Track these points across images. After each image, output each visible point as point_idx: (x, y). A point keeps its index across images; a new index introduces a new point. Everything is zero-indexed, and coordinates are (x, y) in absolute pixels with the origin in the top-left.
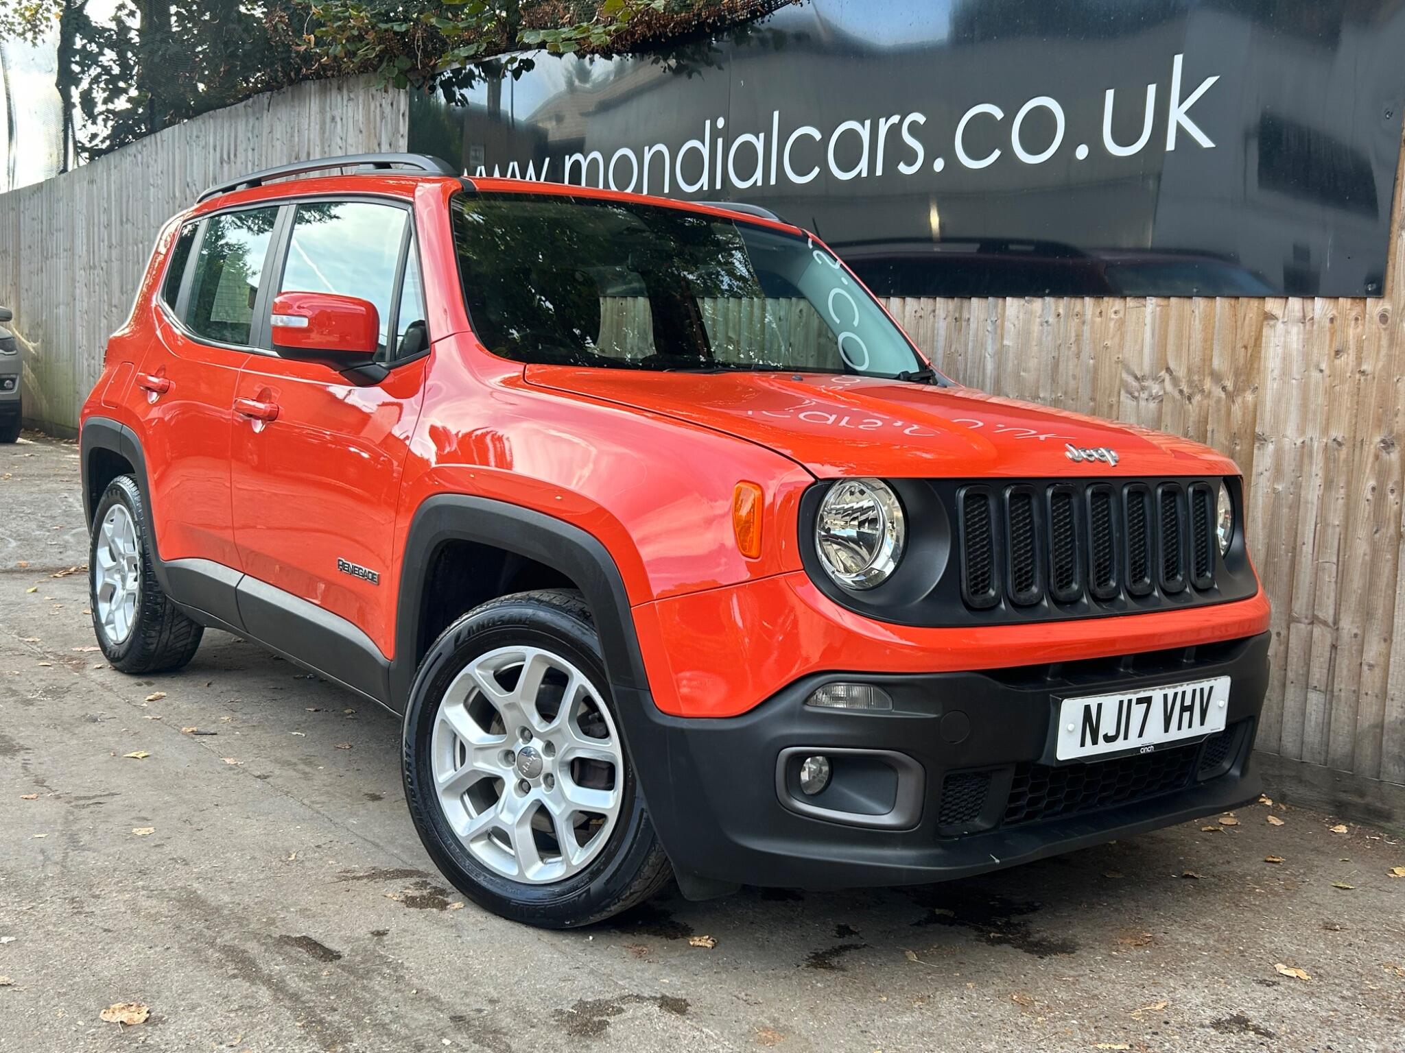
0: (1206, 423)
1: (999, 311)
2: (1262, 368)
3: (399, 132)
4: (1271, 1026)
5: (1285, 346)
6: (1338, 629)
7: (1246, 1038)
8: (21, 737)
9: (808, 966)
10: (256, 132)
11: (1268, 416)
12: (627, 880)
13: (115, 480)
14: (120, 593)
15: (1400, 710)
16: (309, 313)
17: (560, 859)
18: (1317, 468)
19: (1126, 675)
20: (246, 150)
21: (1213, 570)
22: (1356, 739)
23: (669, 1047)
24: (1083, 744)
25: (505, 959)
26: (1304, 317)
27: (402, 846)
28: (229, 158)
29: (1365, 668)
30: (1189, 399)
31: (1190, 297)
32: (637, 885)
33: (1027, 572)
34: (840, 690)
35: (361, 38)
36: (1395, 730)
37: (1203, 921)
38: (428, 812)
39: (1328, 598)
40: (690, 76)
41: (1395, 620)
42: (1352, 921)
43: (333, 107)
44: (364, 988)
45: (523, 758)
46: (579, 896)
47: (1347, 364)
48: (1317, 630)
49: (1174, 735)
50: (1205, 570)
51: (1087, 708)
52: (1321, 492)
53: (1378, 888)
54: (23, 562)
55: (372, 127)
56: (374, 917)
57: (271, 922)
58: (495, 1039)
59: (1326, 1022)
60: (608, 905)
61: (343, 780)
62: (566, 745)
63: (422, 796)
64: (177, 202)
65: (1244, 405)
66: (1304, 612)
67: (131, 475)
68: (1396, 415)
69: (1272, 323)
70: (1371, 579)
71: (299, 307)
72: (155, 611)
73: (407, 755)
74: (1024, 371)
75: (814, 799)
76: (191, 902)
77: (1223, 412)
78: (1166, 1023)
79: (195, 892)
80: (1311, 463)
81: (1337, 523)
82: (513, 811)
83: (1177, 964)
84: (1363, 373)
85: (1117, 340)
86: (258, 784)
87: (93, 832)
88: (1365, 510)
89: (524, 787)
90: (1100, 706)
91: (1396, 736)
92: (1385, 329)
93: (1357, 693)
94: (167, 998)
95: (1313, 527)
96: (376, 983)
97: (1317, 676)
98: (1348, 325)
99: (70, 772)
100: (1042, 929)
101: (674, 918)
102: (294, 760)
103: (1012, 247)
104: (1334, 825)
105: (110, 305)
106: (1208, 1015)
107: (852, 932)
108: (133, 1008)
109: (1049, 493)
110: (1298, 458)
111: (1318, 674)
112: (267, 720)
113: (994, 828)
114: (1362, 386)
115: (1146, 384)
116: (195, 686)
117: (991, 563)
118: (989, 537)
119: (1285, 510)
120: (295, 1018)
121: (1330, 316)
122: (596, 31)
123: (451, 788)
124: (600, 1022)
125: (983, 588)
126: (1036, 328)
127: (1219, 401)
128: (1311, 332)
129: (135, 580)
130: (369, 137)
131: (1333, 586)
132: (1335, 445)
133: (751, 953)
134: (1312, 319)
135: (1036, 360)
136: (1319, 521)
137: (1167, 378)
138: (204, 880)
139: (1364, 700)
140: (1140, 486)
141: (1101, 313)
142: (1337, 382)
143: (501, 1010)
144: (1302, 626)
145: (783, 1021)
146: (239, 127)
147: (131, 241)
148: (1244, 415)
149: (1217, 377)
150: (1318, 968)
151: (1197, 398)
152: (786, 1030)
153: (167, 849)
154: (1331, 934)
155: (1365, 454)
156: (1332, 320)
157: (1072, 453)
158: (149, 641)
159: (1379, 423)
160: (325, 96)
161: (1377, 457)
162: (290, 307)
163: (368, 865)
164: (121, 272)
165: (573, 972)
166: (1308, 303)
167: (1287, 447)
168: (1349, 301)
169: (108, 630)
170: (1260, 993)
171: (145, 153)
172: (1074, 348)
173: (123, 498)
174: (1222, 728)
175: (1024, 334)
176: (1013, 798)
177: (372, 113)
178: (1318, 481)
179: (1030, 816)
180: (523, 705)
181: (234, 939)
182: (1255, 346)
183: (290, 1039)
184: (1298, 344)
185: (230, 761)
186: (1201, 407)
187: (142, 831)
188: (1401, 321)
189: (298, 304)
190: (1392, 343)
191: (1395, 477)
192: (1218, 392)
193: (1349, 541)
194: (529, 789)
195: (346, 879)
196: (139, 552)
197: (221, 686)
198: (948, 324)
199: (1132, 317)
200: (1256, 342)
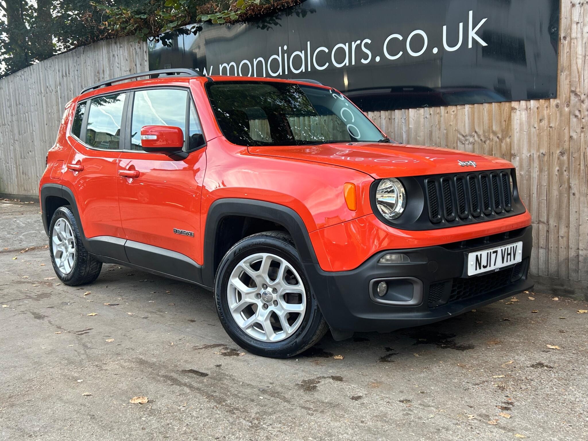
0: (492, 151)
1: (407, 114)
2: (512, 128)
3: (144, 59)
4: (552, 365)
5: (520, 120)
6: (549, 224)
7: (544, 369)
8: (42, 312)
9: (380, 362)
10: (78, 63)
11: (516, 147)
12: (311, 336)
13: (59, 208)
14: (65, 254)
15: (574, 252)
16: (157, 133)
17: (283, 331)
18: (536, 164)
19: (487, 244)
20: (74, 71)
21: (511, 204)
22: (559, 265)
23: (342, 392)
24: (476, 269)
25: (269, 369)
26: (527, 108)
27: (211, 336)
28: (66, 74)
29: (560, 238)
30: (485, 142)
31: (482, 104)
32: (314, 338)
33: (450, 208)
34: (388, 257)
35: (127, 22)
36: (573, 260)
37: (517, 334)
38: (228, 320)
39: (544, 213)
40: (268, 30)
41: (570, 219)
42: (569, 329)
43: (113, 51)
44: (222, 384)
45: (264, 296)
46: (292, 344)
47: (545, 124)
48: (541, 226)
49: (506, 264)
50: (508, 204)
51: (477, 256)
52: (538, 174)
53: (575, 317)
54: (6, 248)
55: (132, 57)
56: (214, 361)
57: (176, 366)
58: (278, 395)
59: (570, 362)
60: (304, 347)
61: (177, 316)
62: (282, 288)
63: (225, 314)
64: (43, 95)
65: (506, 144)
66: (535, 219)
67: (67, 206)
68: (565, 142)
69: (515, 111)
70: (560, 204)
71: (151, 132)
72: (83, 259)
73: (218, 299)
74: (419, 137)
75: (384, 297)
76: (142, 362)
77: (498, 146)
78: (515, 367)
79: (142, 359)
80: (534, 163)
81: (545, 184)
82: (262, 316)
83: (512, 349)
84: (551, 127)
85: (455, 122)
86: (145, 320)
87: (91, 342)
88: (555, 179)
89: (265, 306)
90: (481, 255)
91: (574, 262)
92: (558, 110)
93: (558, 248)
94: (151, 394)
95: (536, 187)
96: (225, 381)
97: (542, 243)
98: (544, 110)
99: (69, 323)
100: (460, 342)
101: (324, 351)
102: (154, 311)
103: (404, 89)
104: (553, 298)
105: (14, 140)
106: (528, 363)
107: (391, 350)
108: (141, 398)
109: (455, 179)
110: (528, 161)
111: (542, 242)
112: (137, 298)
113: (447, 302)
114: (551, 132)
115: (467, 138)
116: (101, 288)
117: (438, 206)
118: (436, 196)
119: (525, 182)
120: (202, 396)
121: (537, 106)
122: (232, 14)
123: (236, 310)
124: (313, 386)
125: (436, 215)
126: (422, 120)
127: (496, 142)
128: (530, 113)
129: (73, 247)
130: (131, 62)
131: (546, 208)
132: (542, 155)
133: (357, 359)
134: (530, 108)
135: (423, 132)
136: (538, 184)
137: (476, 135)
138: (143, 354)
139: (560, 250)
140: (484, 174)
141: (447, 112)
142: (541, 131)
143: (276, 386)
144: (535, 225)
145: (378, 380)
146: (70, 62)
147: (22, 112)
148: (506, 147)
149: (494, 133)
150: (562, 345)
151: (488, 142)
152: (381, 383)
153: (123, 345)
154: (563, 334)
155: (554, 158)
156: (538, 108)
157: (461, 163)
158: (82, 271)
159: (558, 146)
160: (109, 46)
161: (559, 159)
162: (148, 132)
163: (202, 344)
164: (18, 126)
165: (296, 371)
166: (528, 103)
167: (524, 158)
168: (544, 100)
169: (61, 269)
170: (544, 355)
171: (25, 75)
172: (438, 126)
173: (64, 215)
174: (521, 261)
175: (417, 123)
176: (453, 291)
177: (131, 53)
178: (537, 169)
179: (458, 298)
180: (263, 275)
181: (166, 373)
182: (509, 120)
183: (204, 402)
184: (525, 118)
185: (129, 313)
186: (490, 145)
187: (110, 341)
188: (564, 107)
189: (150, 130)
190: (561, 115)
191: (566, 165)
192: (496, 139)
193: (550, 191)
194: (268, 307)
195: (196, 349)
196: (74, 236)
197: (112, 287)
198: (386, 121)
199: (460, 113)
200: (509, 118)
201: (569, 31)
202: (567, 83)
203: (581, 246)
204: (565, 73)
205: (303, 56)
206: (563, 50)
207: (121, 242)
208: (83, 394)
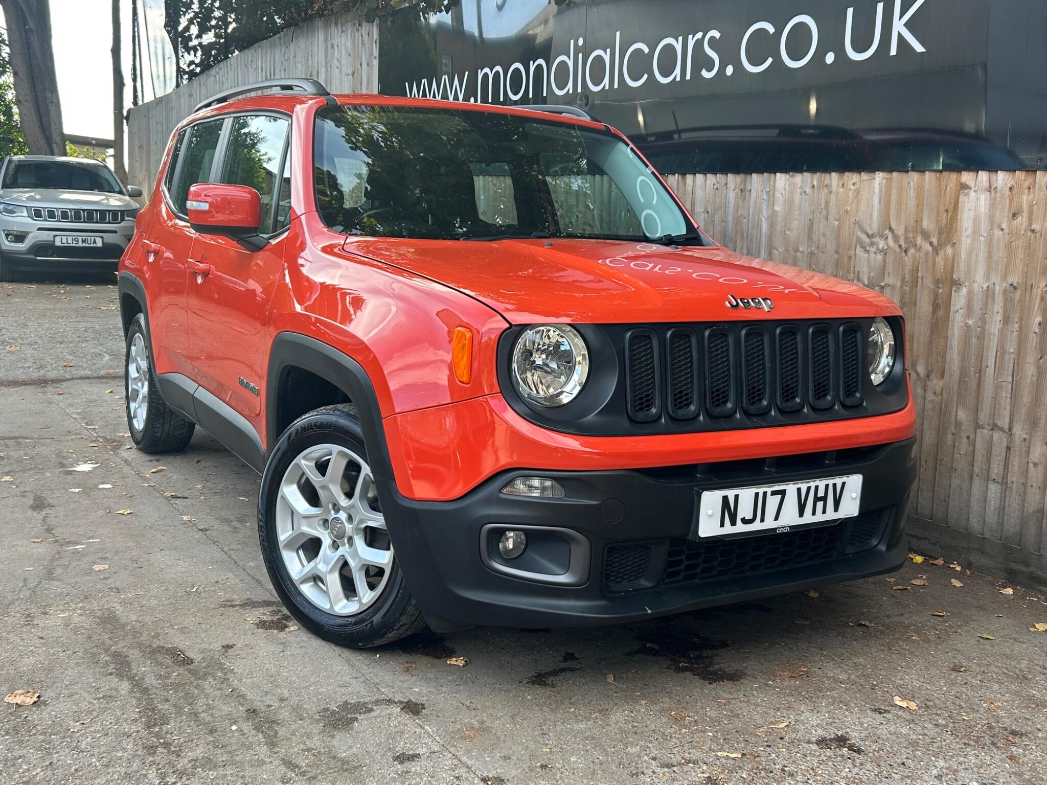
0: (918, 270)
1: (772, 183)
2: (959, 227)
3: (373, 55)
4: (864, 745)
5: (976, 210)
6: (1011, 434)
8: (52, 498)
10: (286, 58)
11: (963, 266)
12: (396, 617)
13: (136, 316)
14: (140, 396)
16: (211, 200)
17: (356, 598)
18: (998, 306)
19: (770, 473)
20: (280, 71)
22: (1024, 521)
23: (393, 739)
24: (722, 526)
25: (307, 668)
26: (990, 186)
28: (271, 76)
29: (1031, 466)
30: (906, 252)
31: (907, 172)
32: (404, 620)
33: (686, 394)
34: (536, 482)
37: (856, 660)
38: (274, 562)
39: (1005, 409)
42: (978, 665)
43: (332, 37)
45: (334, 525)
46: (366, 625)
47: (1022, 224)
48: (996, 435)
49: (808, 518)
50: (856, 391)
52: (1001, 326)
53: (1015, 639)
54: (111, 371)
55: (356, 50)
57: (157, 636)
58: (269, 727)
59: (913, 743)
60: (385, 633)
62: (360, 517)
65: (946, 258)
66: (987, 420)
69: (966, 191)
70: (1036, 396)
74: (789, 230)
75: (511, 562)
76: (107, 619)
77: (930, 263)
78: (781, 738)
80: (993, 303)
81: (1012, 350)
82: (326, 562)
83: (815, 694)
84: (1033, 231)
85: (854, 206)
86: (198, 535)
87: (67, 567)
88: (1033, 340)
89: (335, 546)
90: (737, 496)
93: (1024, 485)
94: (57, 687)
95: (994, 354)
96: (207, 683)
97: (996, 471)
98: (1023, 193)
101: (447, 643)
102: (232, 518)
103: (803, 131)
104: (1004, 587)
106: (818, 734)
107: (574, 659)
108: (29, 694)
109: (707, 333)
110: (984, 299)
112: (227, 488)
114: (1032, 241)
115: (874, 240)
116: (188, 462)
117: (654, 387)
118: (653, 367)
119: (974, 340)
120: (137, 706)
121: (1009, 185)
123: (289, 545)
124: (351, 718)
127: (927, 254)
128: (995, 199)
129: (147, 387)
130: (354, 59)
131: (1009, 400)
132: (1012, 289)
133: (490, 671)
134: (996, 188)
135: (797, 222)
136: (999, 348)
137: (890, 235)
138: (126, 603)
139: (1029, 489)
140: (791, 327)
141: (843, 185)
142: (1014, 238)
143: (284, 707)
144: (985, 431)
145: (487, 724)
146: (276, 54)
148: (945, 264)
149: (926, 235)
150: (930, 701)
151: (912, 251)
152: (486, 730)
153: (111, 580)
154: (955, 674)
155: (1034, 296)
156: (1011, 189)
157: (730, 302)
158: (156, 430)
159: (1044, 272)
160: (328, 29)
161: (1043, 299)
162: (200, 195)
163: (246, 597)
165: (352, 680)
166: (993, 175)
167: (976, 291)
168: (1024, 173)
169: (135, 422)
170: (873, 719)
171: (221, 74)
172: (824, 212)
173: (140, 329)
174: (856, 514)
175: (790, 202)
176: (671, 564)
177: (356, 42)
178: (999, 317)
179: (686, 578)
180: (332, 486)
181: (124, 647)
182: (954, 209)
183: (127, 720)
184: (985, 208)
185: (186, 518)
186: (914, 258)
187: (99, 568)
192: (926, 246)
193: (1021, 366)
194: (338, 547)
195: (225, 606)
196: (148, 367)
197: (205, 463)
198: (737, 194)
199: (865, 188)
200: (954, 206)
205: (607, 59)
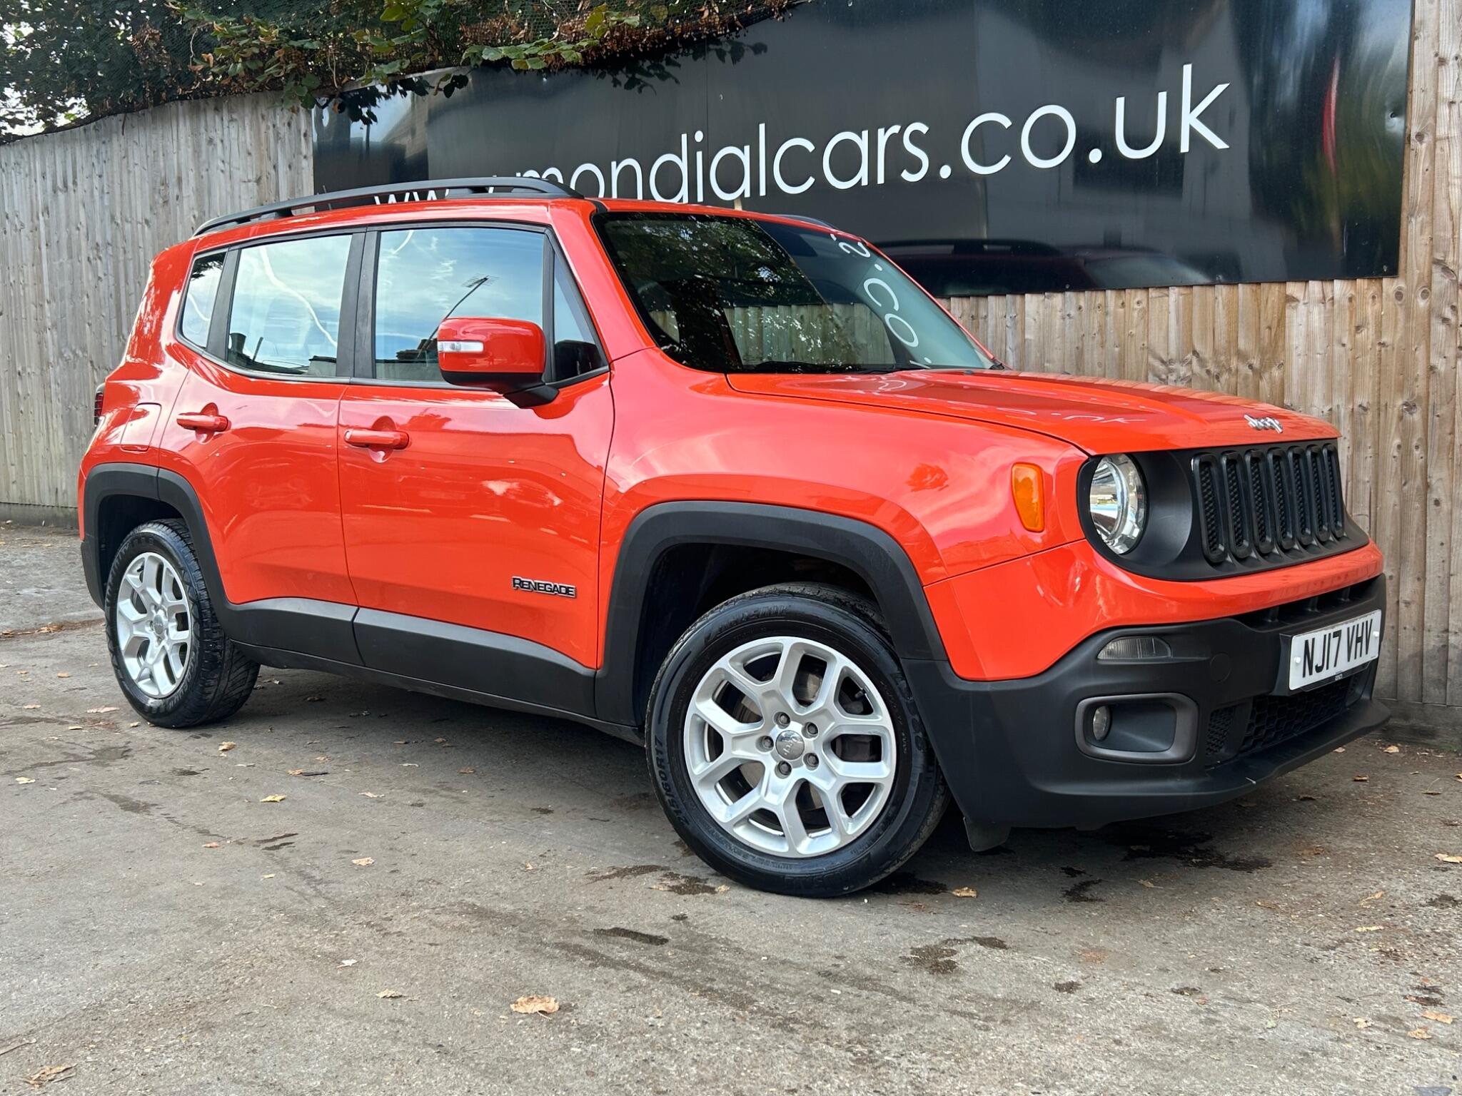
1: (1018, 307)
2: (1287, 345)
3: (301, 153)
5: (1308, 325)
8: (134, 795)
10: (103, 157)
11: (1295, 390)
12: (908, 841)
13: (141, 527)
15: (1437, 639)
16: (483, 338)
18: (1345, 431)
20: (90, 177)
21: (1343, 521)
22: (1397, 669)
23: (1023, 973)
24: (1304, 675)
25: (811, 924)
26: (1324, 298)
27: (615, 847)
28: (65, 186)
29: (1402, 605)
30: (1217, 377)
31: (1212, 285)
33: (1240, 528)
35: (264, 56)
36: (1434, 658)
37: (1349, 831)
38: (684, 804)
41: (1428, 560)
43: (210, 128)
44: (717, 960)
45: (781, 743)
46: (860, 862)
47: (1368, 337)
49: (1353, 663)
50: (1337, 521)
51: (1307, 643)
52: (1349, 453)
55: (263, 148)
56: (661, 907)
57: (573, 920)
58: (874, 985)
60: (888, 867)
61: (498, 800)
62: (831, 724)
65: (1272, 381)
68: (1416, 380)
69: (1293, 304)
70: (1402, 526)
72: (214, 660)
73: (658, 752)
74: (1048, 362)
77: (1251, 387)
81: (1367, 479)
84: (1383, 344)
85: (1141, 328)
86: (421, 811)
87: (315, 867)
88: (1392, 466)
89: (784, 770)
90: (1313, 640)
92: (1401, 305)
93: (1396, 628)
94: (555, 989)
96: (721, 955)
98: (1367, 303)
99: (224, 821)
100: (1229, 851)
102: (431, 788)
104: (1386, 747)
106: (1419, 897)
107: (1079, 873)
108: (537, 1000)
109: (1248, 458)
112: (365, 756)
114: (1383, 356)
115: (1173, 367)
117: (1219, 521)
118: (1214, 499)
120: (687, 991)
121: (1348, 295)
122: (563, 48)
123: (706, 780)
124: (946, 962)
125: (1215, 544)
126: (1057, 322)
127: (1246, 378)
128: (1333, 311)
129: (183, 628)
130: (261, 159)
132: (1361, 410)
134: (1333, 298)
135: (1059, 351)
136: (1350, 478)
137: (1194, 360)
138: (471, 894)
139: (1402, 634)
140: (1297, 449)
141: (1123, 304)
142: (1359, 354)
143: (854, 963)
145: (1092, 944)
146: (78, 153)
148: (1271, 390)
151: (1225, 377)
152: (1101, 950)
153: (405, 873)
155: (1389, 416)
156: (1350, 299)
159: (1401, 389)
160: (198, 117)
161: (1401, 418)
162: (455, 333)
163: (606, 866)
165: (881, 927)
166: (1327, 286)
168: (1366, 282)
169: (143, 686)
170: (1442, 877)
172: (1098, 337)
175: (1045, 327)
176: (1249, 727)
177: (263, 135)
178: (1347, 444)
180: (781, 691)
181: (557, 937)
182: (1278, 326)
183: (702, 1005)
184: (1320, 323)
185: (370, 794)
186: (1229, 385)
187: (363, 862)
188: (1416, 297)
189: (462, 329)
190: (1408, 317)
191: (1419, 434)
192: (1244, 369)
193: (1379, 495)
194: (790, 770)
195: (598, 879)
196: (190, 599)
197: (284, 731)
199: (1155, 306)
200: (1279, 321)
201: (1431, 121)
202: (1423, 242)
203: (1453, 623)
204: (1419, 219)
205: (745, 158)
206: (1416, 164)
207: (343, 613)
208: (381, 995)
